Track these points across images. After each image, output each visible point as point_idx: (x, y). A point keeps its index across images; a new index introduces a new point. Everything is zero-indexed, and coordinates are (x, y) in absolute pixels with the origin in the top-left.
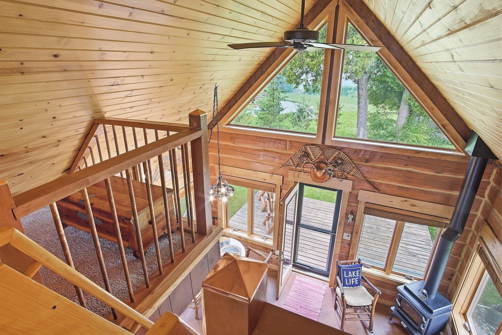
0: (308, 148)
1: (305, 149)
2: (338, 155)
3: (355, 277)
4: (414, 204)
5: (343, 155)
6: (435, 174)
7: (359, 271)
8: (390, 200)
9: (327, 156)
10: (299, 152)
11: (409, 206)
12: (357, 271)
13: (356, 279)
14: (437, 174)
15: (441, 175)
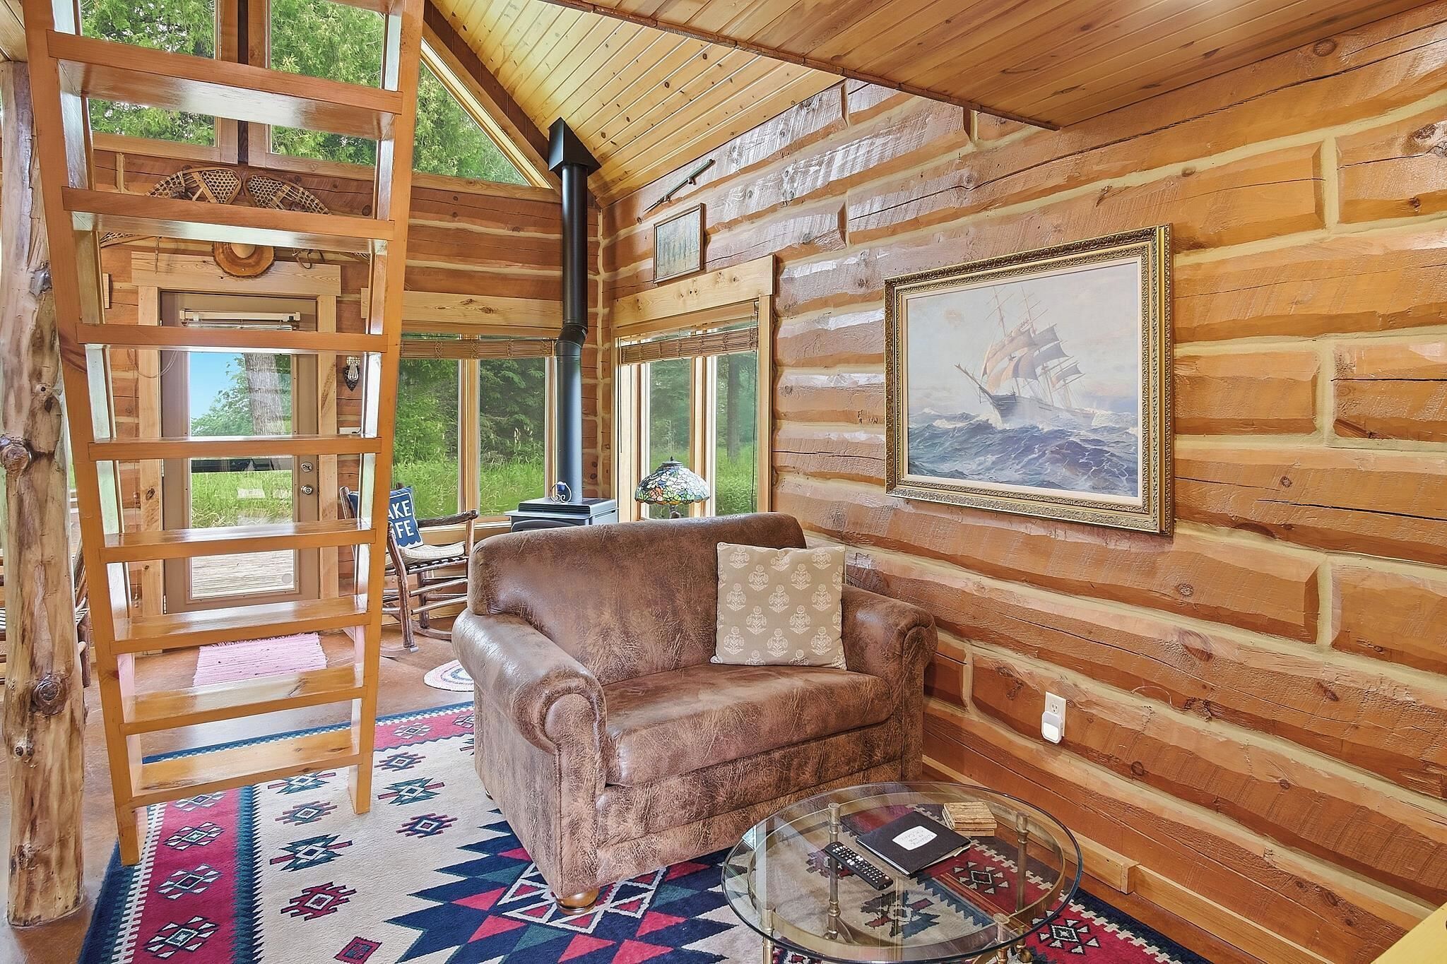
0: (196, 176)
1: (185, 181)
2: (291, 196)
3: (401, 519)
4: (489, 306)
5: (303, 194)
6: (510, 233)
7: (408, 501)
8: (438, 305)
9: (258, 197)
10: (165, 189)
11: (481, 312)
12: (403, 503)
13: (405, 522)
14: (515, 234)
15: (522, 234)
